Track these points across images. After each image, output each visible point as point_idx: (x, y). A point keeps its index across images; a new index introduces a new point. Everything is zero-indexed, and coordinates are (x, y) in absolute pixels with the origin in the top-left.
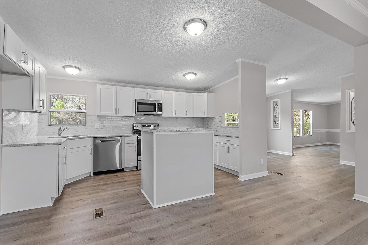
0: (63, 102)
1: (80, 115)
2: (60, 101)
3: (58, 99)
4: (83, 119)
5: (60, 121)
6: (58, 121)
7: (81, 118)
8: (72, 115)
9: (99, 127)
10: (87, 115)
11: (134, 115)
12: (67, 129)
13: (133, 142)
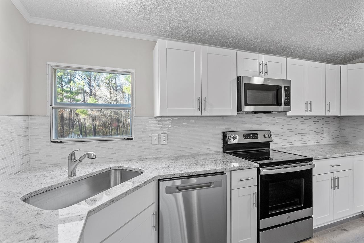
0: (95, 99)
1: (111, 112)
2: (93, 98)
3: (91, 96)
4: (114, 116)
5: (93, 118)
6: (91, 118)
7: (112, 115)
8: (104, 112)
9: (159, 141)
10: (134, 115)
11: (235, 113)
12: (88, 156)
13: (250, 183)
